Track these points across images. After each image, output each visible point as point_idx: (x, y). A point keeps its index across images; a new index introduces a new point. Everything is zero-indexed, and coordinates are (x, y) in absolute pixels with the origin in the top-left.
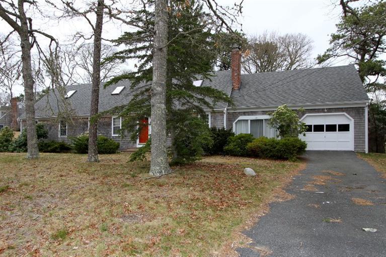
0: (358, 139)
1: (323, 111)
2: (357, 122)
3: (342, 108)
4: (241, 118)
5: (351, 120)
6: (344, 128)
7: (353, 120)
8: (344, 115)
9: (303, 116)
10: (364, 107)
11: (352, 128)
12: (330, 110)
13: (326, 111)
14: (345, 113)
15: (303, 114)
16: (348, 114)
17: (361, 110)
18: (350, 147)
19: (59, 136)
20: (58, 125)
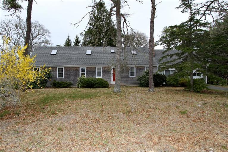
19: (57, 78)
20: (56, 71)
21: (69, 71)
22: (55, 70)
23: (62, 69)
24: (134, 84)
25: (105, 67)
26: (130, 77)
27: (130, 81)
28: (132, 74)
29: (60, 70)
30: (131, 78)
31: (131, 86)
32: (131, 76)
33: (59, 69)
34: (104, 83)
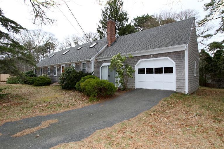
2: (178, 64)
3: (166, 53)
4: (104, 64)
5: (173, 63)
6: (169, 70)
7: (175, 63)
8: (167, 58)
9: (138, 61)
10: (184, 51)
12: (156, 55)
15: (138, 60)
16: (171, 58)
17: (182, 54)
18: (173, 87)
21: (44, 70)
22: (40, 70)
25: (58, 66)
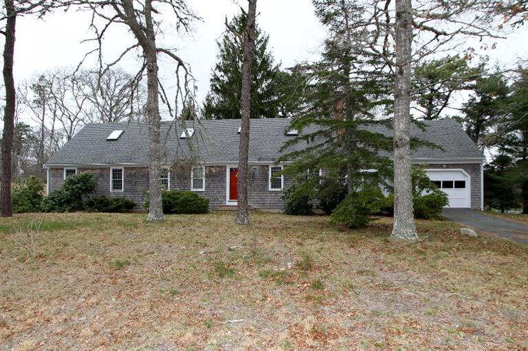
0: (474, 196)
1: (441, 166)
2: (473, 178)
3: (460, 164)
5: (467, 176)
6: (461, 185)
7: (469, 177)
8: (460, 171)
10: (480, 164)
11: (468, 184)
12: (448, 166)
13: (444, 166)
14: (462, 170)
16: (466, 171)
17: (477, 167)
18: (467, 204)
19: (111, 190)
20: (109, 176)
21: (135, 175)
22: (105, 173)
23: (121, 171)
24: (277, 207)
25: (212, 167)
26: (270, 189)
27: (268, 200)
28: (276, 183)
29: (117, 173)
30: (272, 191)
31: (272, 211)
32: (272, 187)
33: (114, 171)
34: (193, 203)
